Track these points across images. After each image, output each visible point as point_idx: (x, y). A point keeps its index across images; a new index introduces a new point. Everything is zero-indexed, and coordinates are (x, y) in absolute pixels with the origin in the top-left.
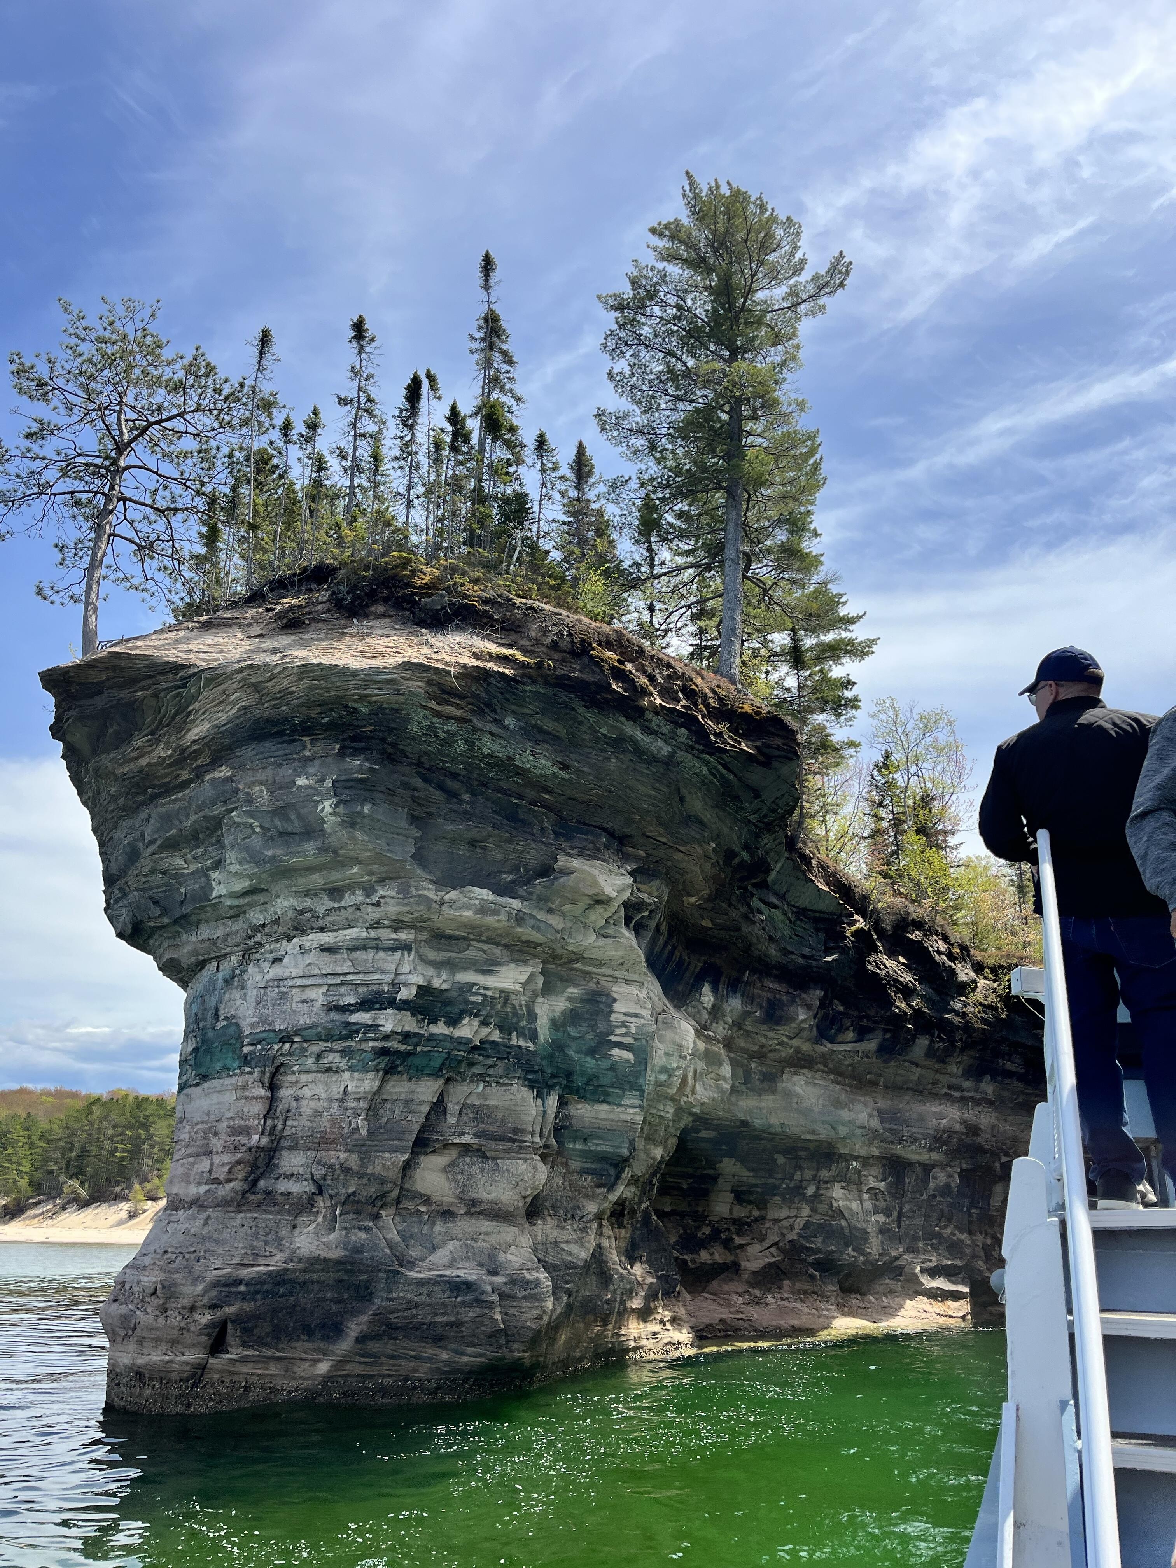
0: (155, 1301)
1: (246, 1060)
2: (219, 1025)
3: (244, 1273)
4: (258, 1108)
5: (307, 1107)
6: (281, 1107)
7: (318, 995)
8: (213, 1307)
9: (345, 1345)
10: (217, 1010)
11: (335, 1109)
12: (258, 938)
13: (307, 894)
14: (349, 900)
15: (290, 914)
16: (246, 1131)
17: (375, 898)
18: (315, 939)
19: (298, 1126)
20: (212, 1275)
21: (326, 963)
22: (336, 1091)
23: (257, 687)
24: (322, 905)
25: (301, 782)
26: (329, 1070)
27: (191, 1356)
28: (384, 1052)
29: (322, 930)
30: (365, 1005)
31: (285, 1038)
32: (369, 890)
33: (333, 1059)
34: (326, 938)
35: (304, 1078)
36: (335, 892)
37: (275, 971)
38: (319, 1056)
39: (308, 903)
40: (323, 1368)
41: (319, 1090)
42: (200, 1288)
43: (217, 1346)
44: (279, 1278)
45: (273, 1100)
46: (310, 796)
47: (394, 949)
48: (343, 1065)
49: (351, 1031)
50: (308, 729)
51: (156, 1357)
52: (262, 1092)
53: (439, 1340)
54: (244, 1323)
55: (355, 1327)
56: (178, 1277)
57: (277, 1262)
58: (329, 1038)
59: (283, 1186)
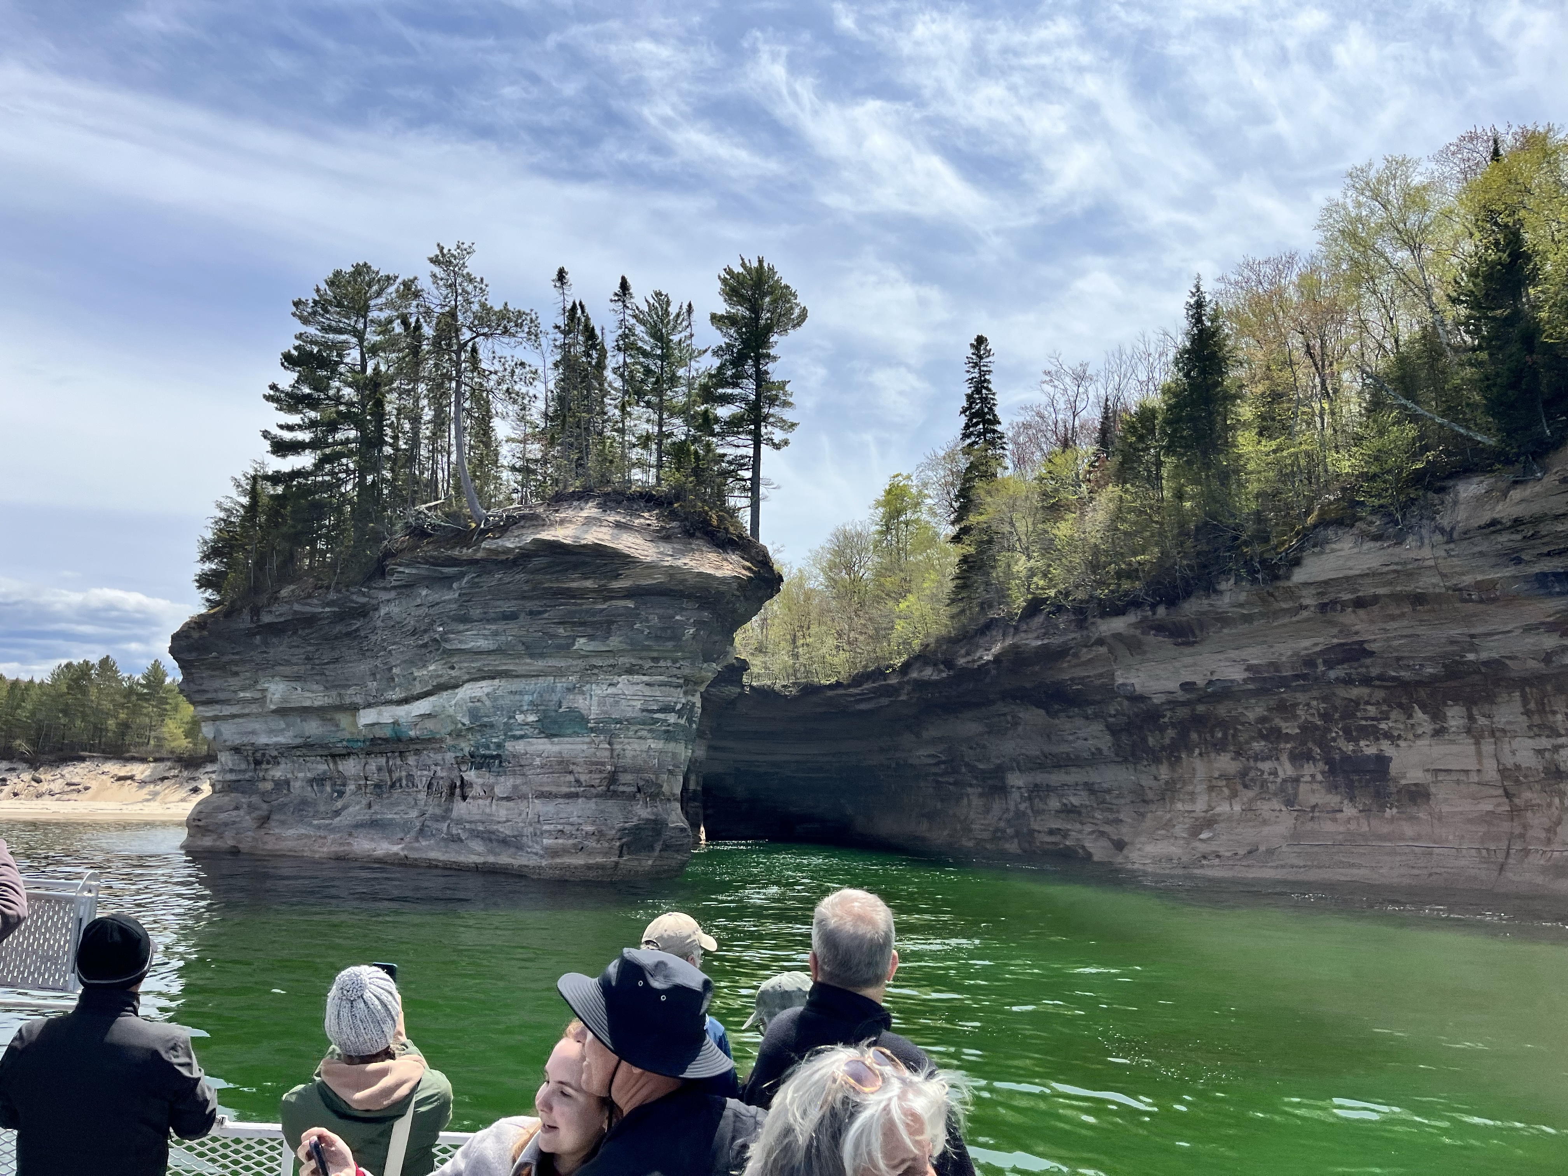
0: (595, 838)
1: (592, 730)
2: (561, 710)
3: (627, 825)
4: (607, 753)
5: (629, 754)
6: (615, 753)
7: (638, 705)
8: (620, 839)
9: (656, 853)
10: (560, 702)
11: (644, 755)
12: (596, 671)
13: (641, 658)
14: (662, 663)
15: (628, 665)
16: (603, 764)
17: (678, 665)
18: (636, 677)
19: (627, 761)
20: (617, 826)
21: (648, 691)
22: (645, 747)
23: (671, 575)
24: (648, 664)
25: (678, 618)
26: (640, 738)
27: (615, 859)
28: (667, 731)
29: (644, 675)
30: (659, 711)
31: (619, 721)
32: (675, 661)
33: (644, 733)
34: (646, 678)
35: (626, 740)
36: (655, 660)
37: (611, 690)
38: (636, 732)
39: (640, 662)
40: (650, 862)
41: (636, 746)
42: (614, 832)
43: (620, 856)
44: (637, 827)
45: (612, 750)
46: (682, 626)
47: (677, 687)
48: (649, 735)
49: (656, 721)
50: (690, 597)
51: (600, 860)
52: (607, 746)
53: (677, 851)
54: (628, 845)
55: (658, 847)
56: (604, 828)
57: (635, 821)
58: (644, 724)
59: (621, 788)
